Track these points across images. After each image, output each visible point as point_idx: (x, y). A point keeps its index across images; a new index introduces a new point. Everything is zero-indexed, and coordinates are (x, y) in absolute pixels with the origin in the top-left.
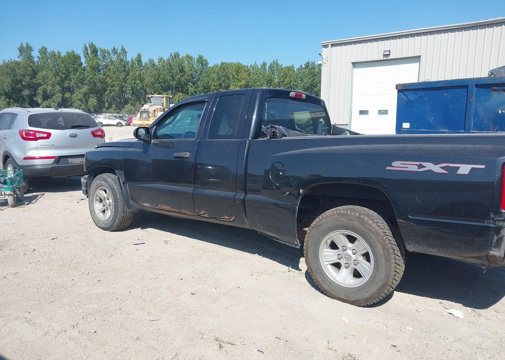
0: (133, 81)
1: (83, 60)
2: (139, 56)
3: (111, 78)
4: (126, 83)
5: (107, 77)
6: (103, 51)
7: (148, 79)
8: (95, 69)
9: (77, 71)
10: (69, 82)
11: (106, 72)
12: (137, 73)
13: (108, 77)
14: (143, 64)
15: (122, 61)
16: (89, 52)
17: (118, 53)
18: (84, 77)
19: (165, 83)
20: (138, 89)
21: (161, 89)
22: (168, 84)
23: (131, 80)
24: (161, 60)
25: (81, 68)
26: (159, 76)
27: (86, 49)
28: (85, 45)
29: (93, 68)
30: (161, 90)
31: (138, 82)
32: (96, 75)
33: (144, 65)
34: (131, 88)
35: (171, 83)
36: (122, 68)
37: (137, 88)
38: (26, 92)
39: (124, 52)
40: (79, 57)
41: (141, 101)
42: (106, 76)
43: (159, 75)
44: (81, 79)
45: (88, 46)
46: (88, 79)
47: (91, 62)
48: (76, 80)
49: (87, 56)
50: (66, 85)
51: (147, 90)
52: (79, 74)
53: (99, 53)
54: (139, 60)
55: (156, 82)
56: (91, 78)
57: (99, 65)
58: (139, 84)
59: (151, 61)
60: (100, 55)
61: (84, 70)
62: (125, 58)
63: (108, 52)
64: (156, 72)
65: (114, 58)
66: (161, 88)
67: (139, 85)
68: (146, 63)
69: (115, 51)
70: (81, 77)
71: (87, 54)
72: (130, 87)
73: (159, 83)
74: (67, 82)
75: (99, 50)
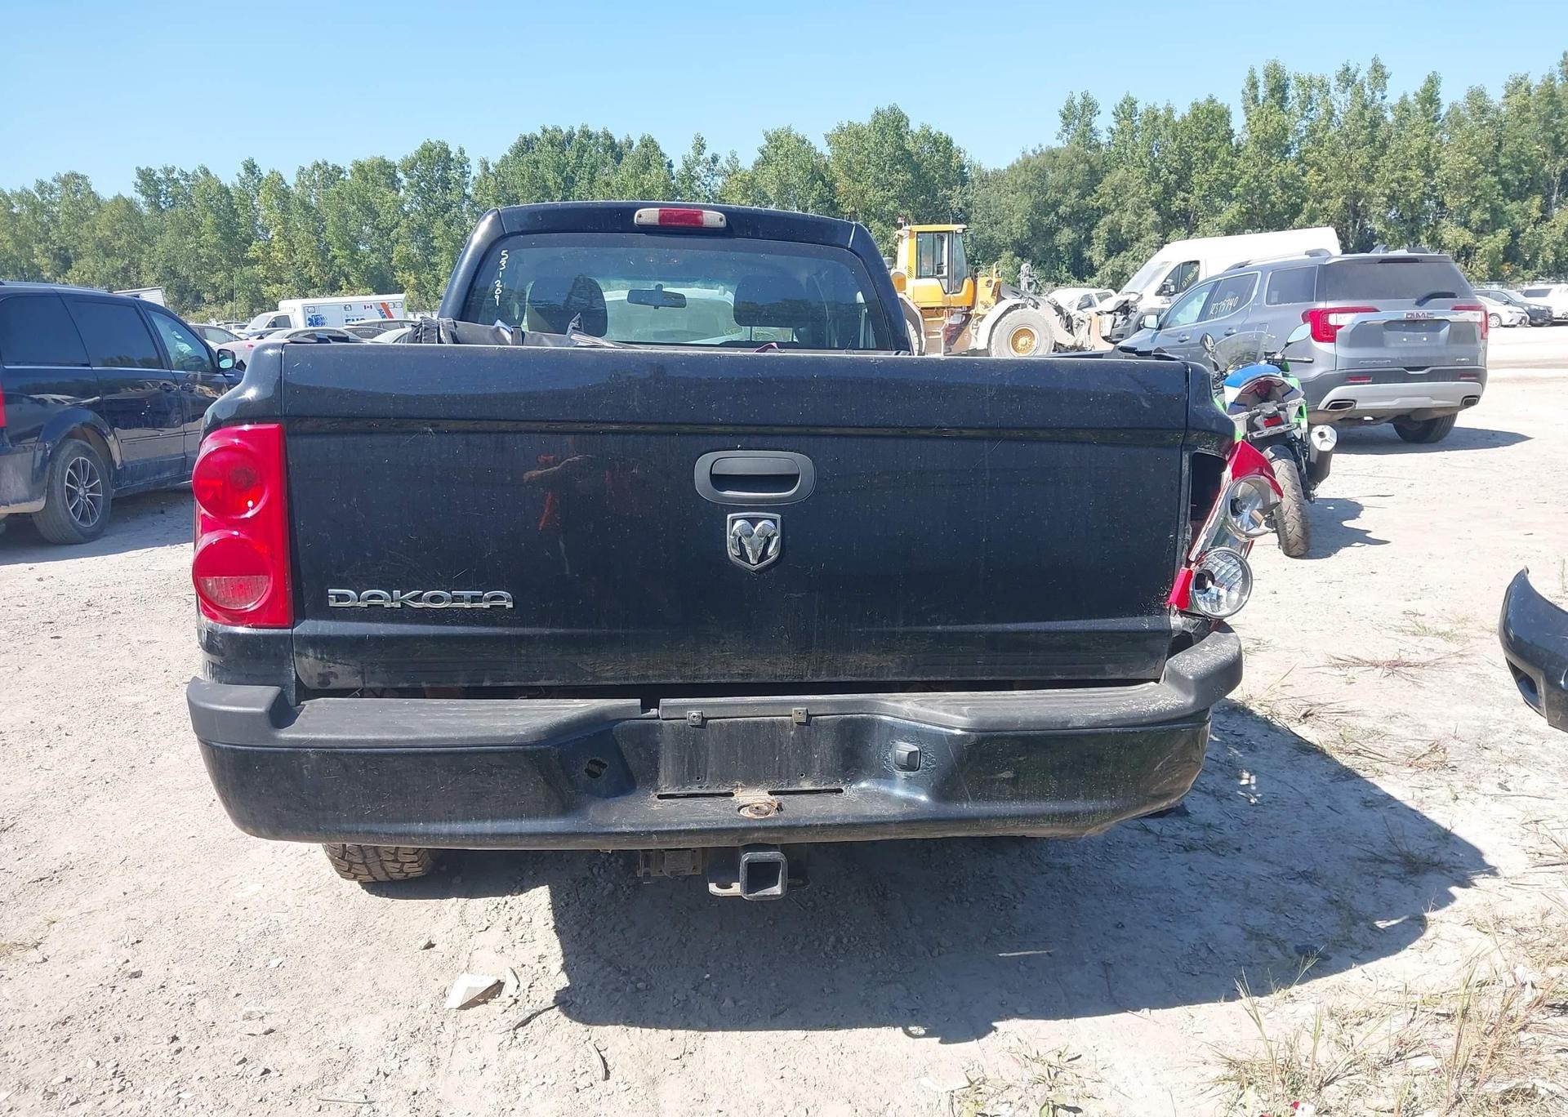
0: (1398, 174)
1: (1238, 123)
2: (1433, 82)
3: (1320, 169)
4: (1371, 181)
5: (1307, 168)
6: (1306, 84)
7: (1453, 162)
8: (1274, 144)
9: (1213, 158)
10: (1187, 195)
11: (1307, 151)
12: (1417, 143)
13: (1312, 167)
14: (1443, 111)
15: (1365, 107)
16: (1262, 92)
17: (1357, 82)
18: (1231, 176)
19: (1520, 171)
20: (1412, 201)
21: (1498, 194)
22: (1533, 172)
23: (1392, 171)
24: (1517, 86)
25: (1227, 148)
26: (1498, 148)
27: (1254, 85)
28: (1252, 71)
29: (1266, 141)
30: (1501, 198)
31: (1415, 174)
32: (1271, 164)
33: (1448, 113)
34: (1385, 199)
35: (1546, 168)
36: (1364, 132)
37: (1409, 195)
38: (1066, 236)
39: (1379, 74)
40: (1224, 116)
41: (1419, 241)
42: (1303, 165)
43: (1500, 144)
44: (1224, 184)
45: (1260, 76)
46: (1243, 181)
47: (1260, 125)
48: (1205, 187)
49: (1252, 107)
50: (1177, 204)
51: (1448, 199)
52: (1219, 168)
53: (1291, 93)
54: (1430, 98)
55: (1485, 171)
56: (1255, 177)
57: (1285, 130)
58: (1418, 183)
59: (1476, 97)
60: (1293, 98)
61: (1237, 152)
62: (1378, 95)
63: (1324, 87)
64: (1490, 132)
65: (1341, 101)
66: (1503, 188)
67: (1418, 186)
68: (1453, 106)
69: (1347, 78)
70: (1223, 177)
71: (1255, 99)
72: (1384, 195)
73: (1494, 173)
74: (1181, 195)
75: (1293, 83)
